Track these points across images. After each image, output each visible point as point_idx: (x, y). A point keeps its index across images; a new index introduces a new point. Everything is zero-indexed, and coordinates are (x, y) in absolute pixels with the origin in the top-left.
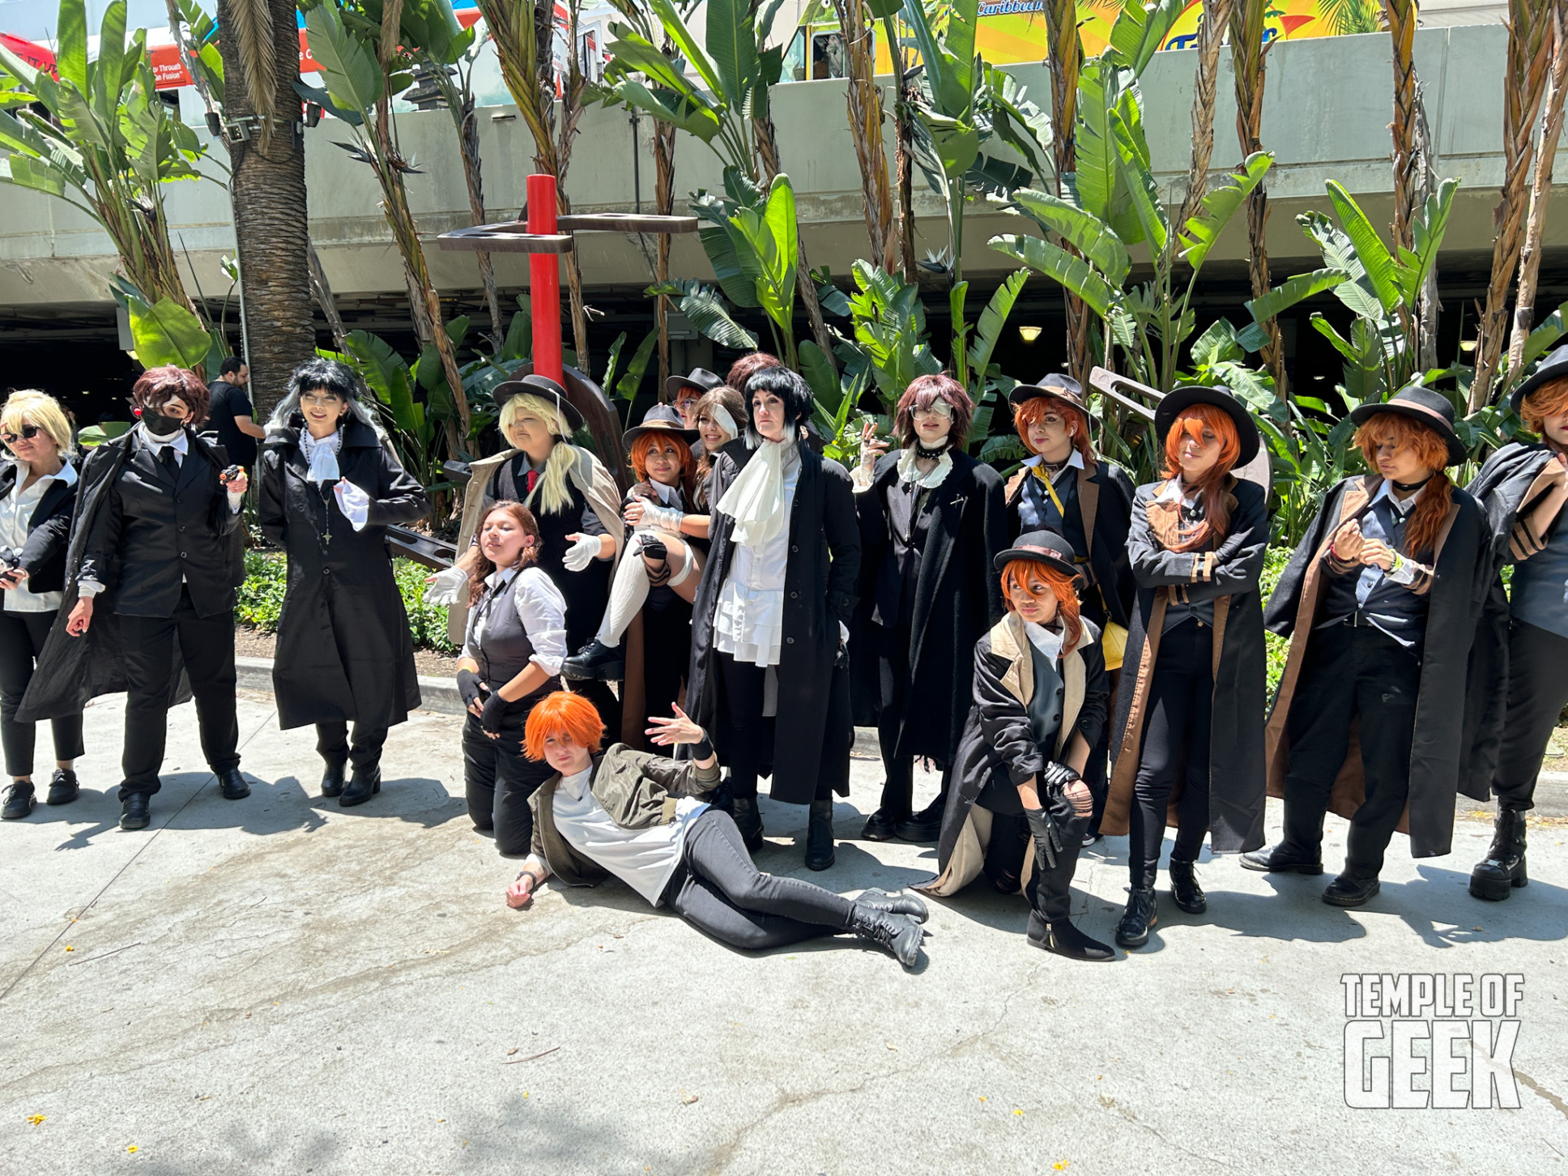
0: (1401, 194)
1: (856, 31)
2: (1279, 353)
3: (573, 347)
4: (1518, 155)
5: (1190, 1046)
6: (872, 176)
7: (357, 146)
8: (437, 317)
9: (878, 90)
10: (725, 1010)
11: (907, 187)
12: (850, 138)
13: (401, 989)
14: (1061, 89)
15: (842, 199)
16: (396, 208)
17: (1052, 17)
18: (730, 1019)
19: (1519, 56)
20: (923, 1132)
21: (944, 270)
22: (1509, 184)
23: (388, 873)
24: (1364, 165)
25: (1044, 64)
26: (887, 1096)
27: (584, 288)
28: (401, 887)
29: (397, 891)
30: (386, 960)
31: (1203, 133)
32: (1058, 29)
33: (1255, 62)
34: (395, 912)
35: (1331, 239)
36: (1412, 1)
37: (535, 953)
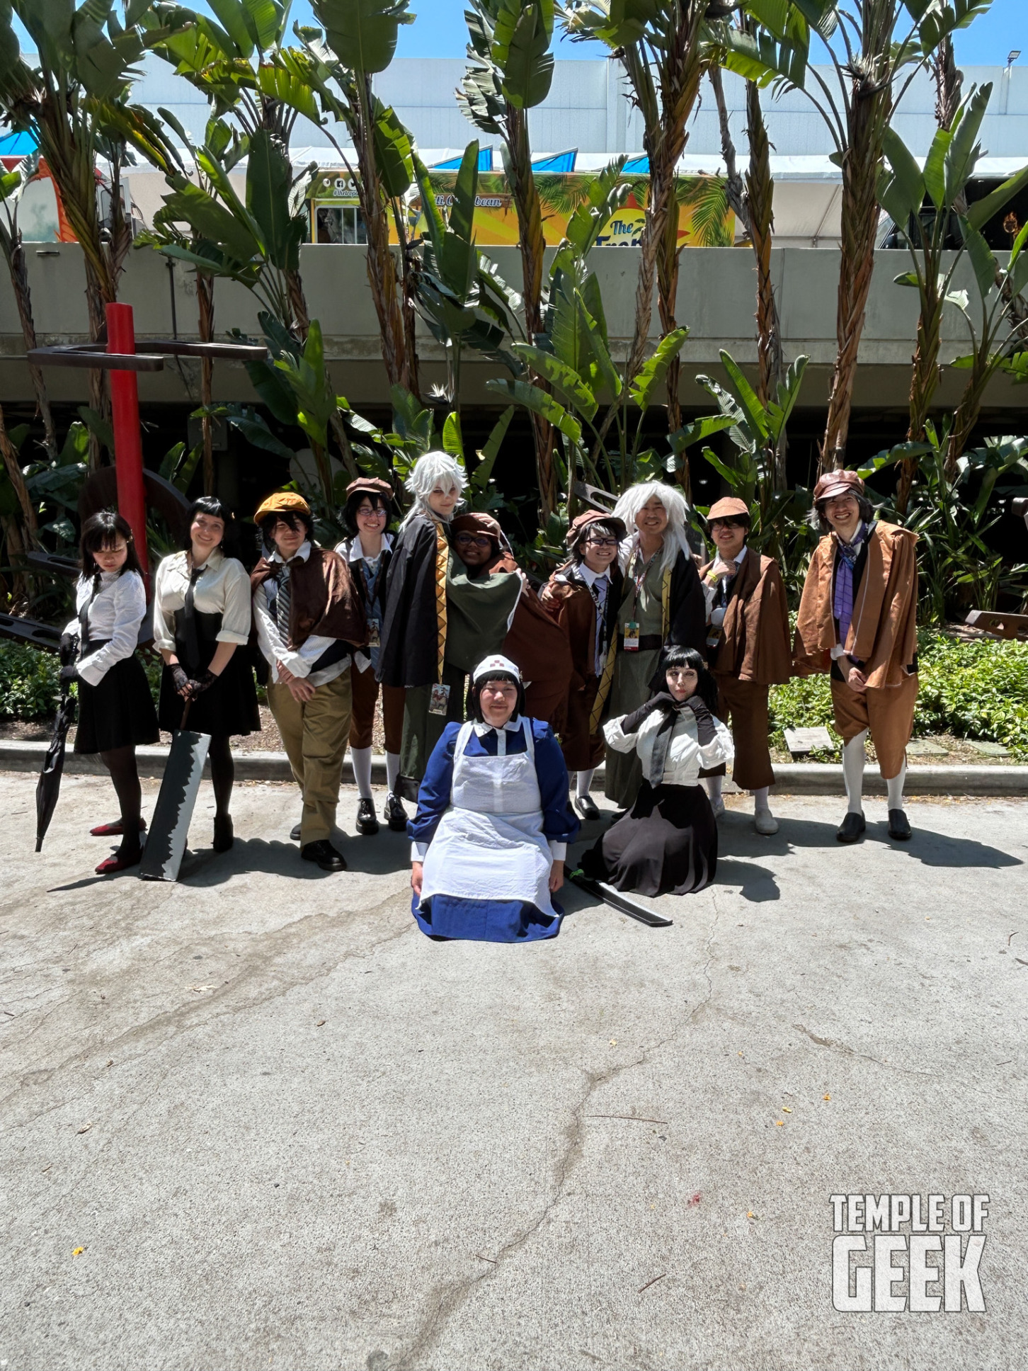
0: (763, 365)
1: (375, 206)
2: (684, 474)
4: (846, 342)
5: (850, 988)
6: (388, 322)
9: (392, 255)
10: (496, 1010)
11: (411, 334)
12: (370, 292)
13: (198, 1029)
14: (531, 265)
17: (523, 211)
18: (505, 1017)
19: (849, 271)
21: (447, 403)
22: (840, 361)
23: (123, 925)
25: (517, 247)
26: (669, 1064)
28: (143, 936)
29: (142, 940)
30: (169, 1005)
31: (644, 308)
32: (528, 221)
33: (672, 260)
34: (152, 959)
35: (720, 394)
36: (770, 226)
37: (303, 982)
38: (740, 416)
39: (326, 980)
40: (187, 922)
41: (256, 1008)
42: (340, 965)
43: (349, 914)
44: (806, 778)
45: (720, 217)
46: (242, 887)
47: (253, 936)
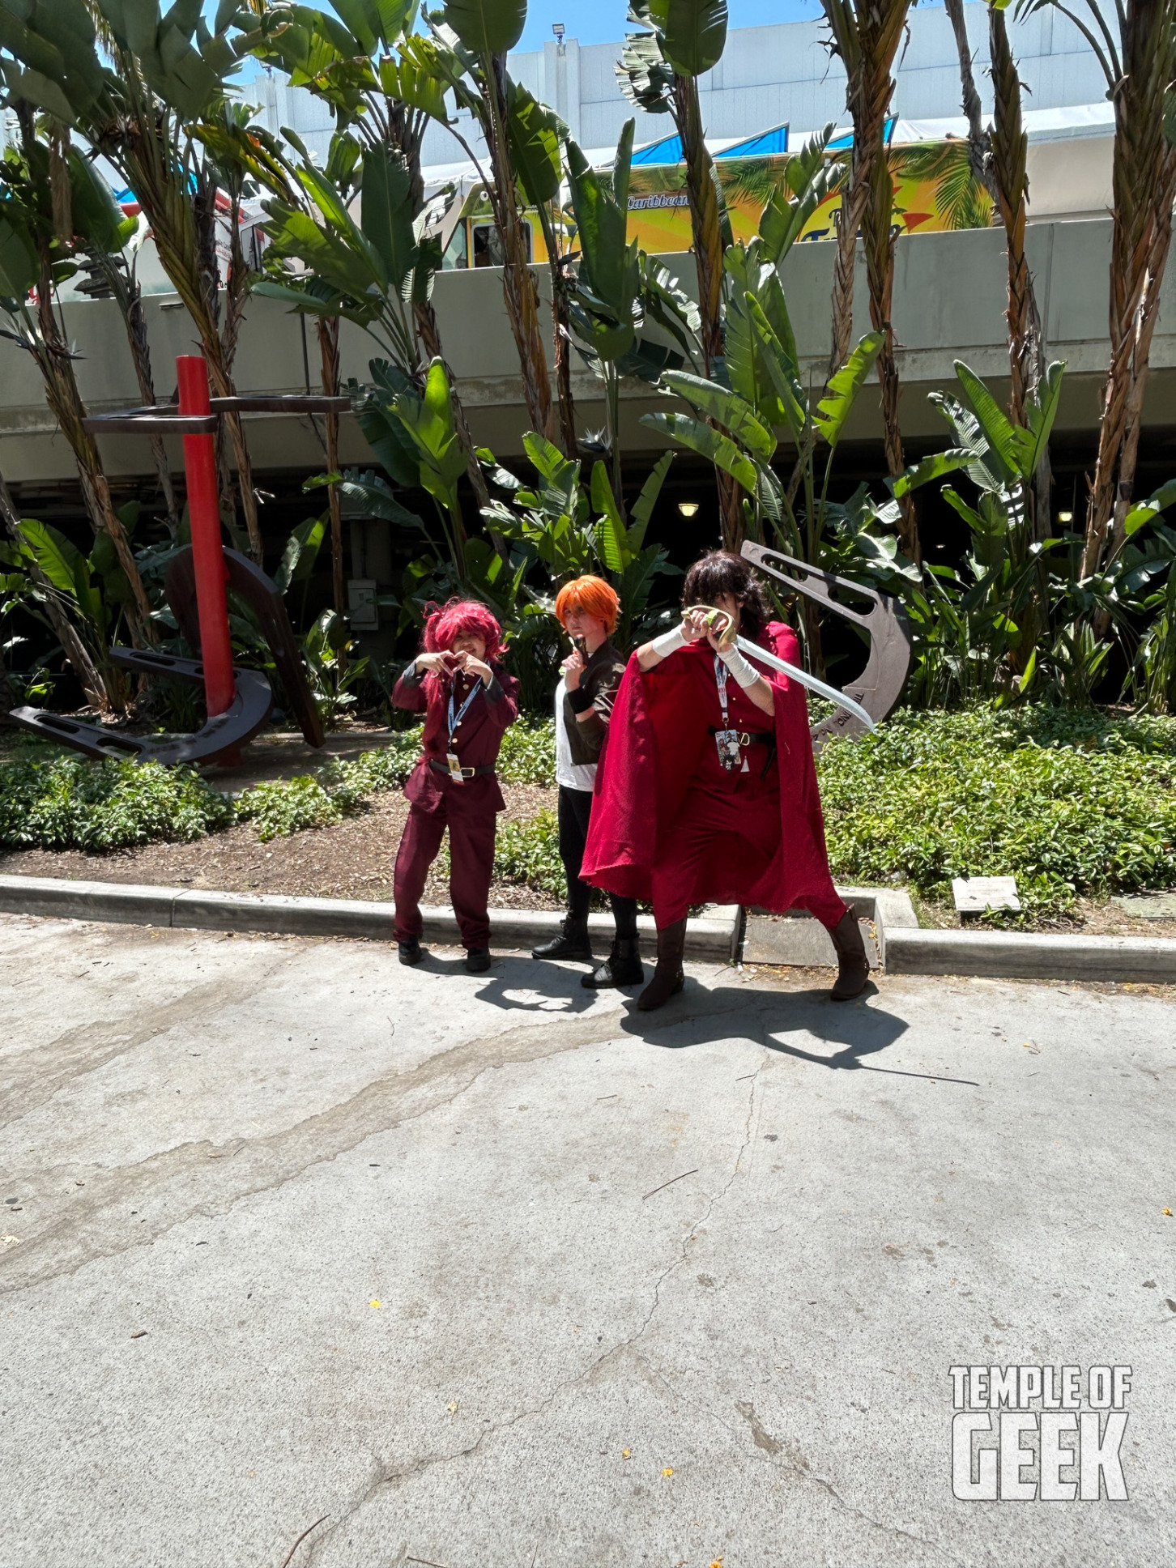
0: (1017, 376)
1: (509, 217)
2: (913, 524)
3: (245, 529)
4: (1122, 338)
5: (865, 1337)
6: (529, 358)
7: (12, 331)
8: (106, 502)
9: (532, 274)
10: (325, 1327)
11: (565, 369)
12: (507, 323)
14: (707, 274)
15: (506, 383)
16: (58, 394)
17: (696, 206)
18: (330, 1341)
19: (1123, 243)
20: (548, 1520)
21: (603, 450)
22: (1114, 365)
26: (509, 1460)
27: (253, 471)
31: (843, 316)
32: (702, 218)
33: (884, 249)
35: (959, 417)
36: (1023, 194)
37: (110, 1251)
38: (983, 446)
39: (142, 1251)
40: (37, 1143)
41: (23, 1292)
42: (174, 1228)
43: (241, 1142)
44: (967, 951)
45: (973, 192)
46: (139, 1092)
47: (100, 1171)
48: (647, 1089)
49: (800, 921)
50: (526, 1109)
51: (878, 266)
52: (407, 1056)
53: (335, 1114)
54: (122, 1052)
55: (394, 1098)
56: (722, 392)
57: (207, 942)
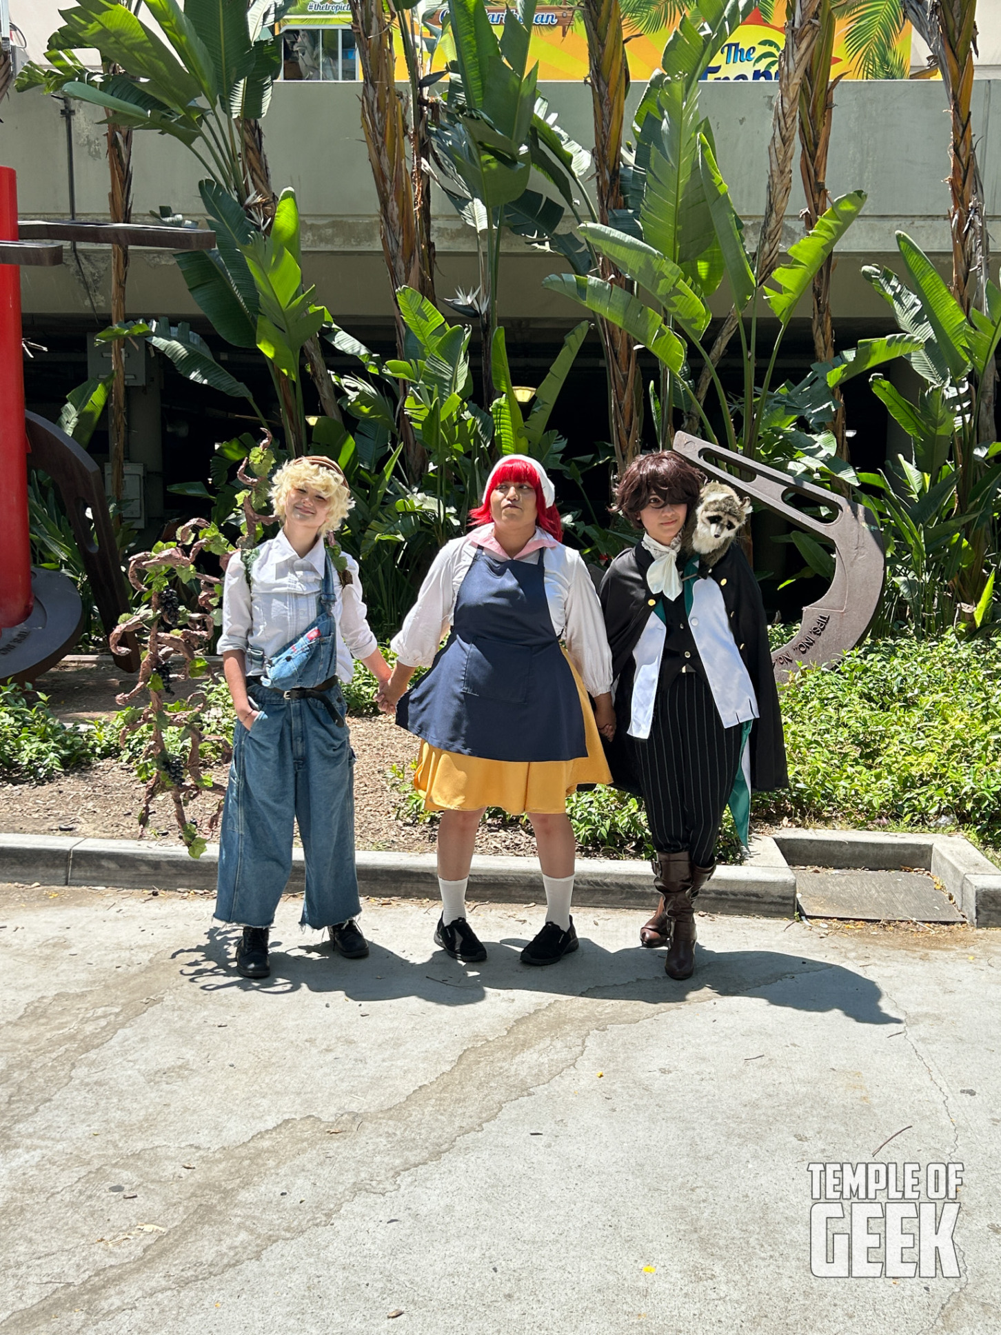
0: (959, 254)
6: (392, 197)
9: (400, 95)
11: (426, 212)
12: (364, 150)
14: (606, 112)
17: (595, 29)
18: (627, 1308)
21: (477, 315)
24: (909, 221)
25: (586, 81)
28: (28, 1149)
29: (27, 1157)
30: (72, 1272)
31: (780, 170)
33: (822, 97)
34: (42, 1190)
35: (897, 297)
36: (972, 46)
37: (288, 1235)
38: (926, 332)
39: (324, 1234)
40: (95, 1126)
41: (213, 1281)
42: (346, 1207)
43: (355, 1116)
45: (888, 37)
46: (180, 1067)
47: (201, 1153)
48: (791, 1047)
49: (844, 871)
50: (670, 1072)
51: (813, 117)
52: (485, 1021)
53: (444, 1083)
54: (123, 1025)
55: (506, 1065)
56: (650, 252)
57: (131, 902)
